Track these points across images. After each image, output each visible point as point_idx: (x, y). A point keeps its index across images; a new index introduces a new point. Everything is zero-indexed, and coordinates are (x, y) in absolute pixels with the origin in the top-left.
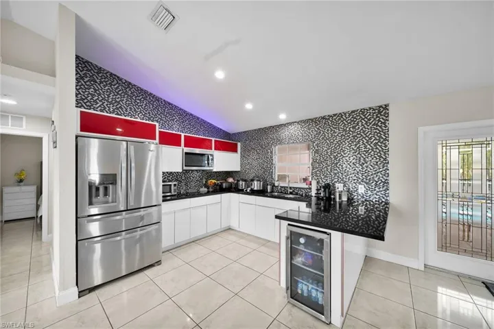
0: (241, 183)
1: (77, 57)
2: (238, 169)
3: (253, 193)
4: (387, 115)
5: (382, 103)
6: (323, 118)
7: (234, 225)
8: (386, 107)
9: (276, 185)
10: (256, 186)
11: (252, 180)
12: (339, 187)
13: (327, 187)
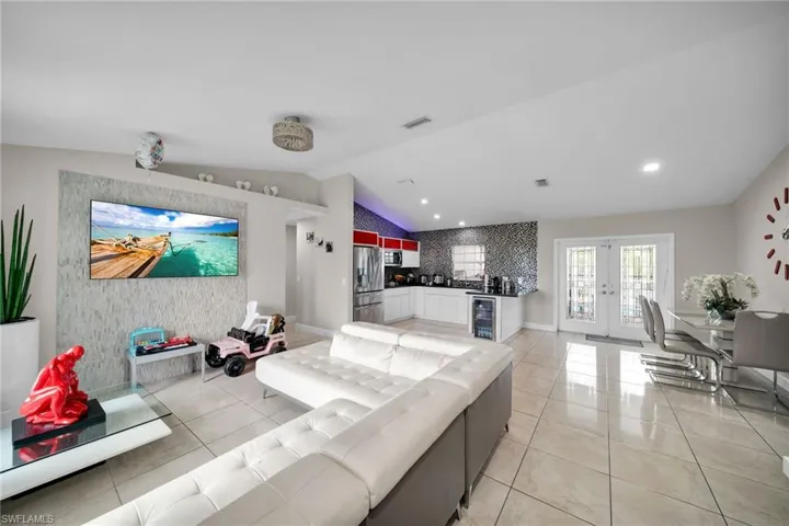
0: (423, 278)
1: (355, 203)
2: (418, 266)
3: (435, 285)
4: (536, 228)
5: (534, 220)
6: (494, 226)
7: (420, 313)
8: (536, 223)
9: (455, 278)
10: (438, 280)
11: (435, 275)
12: (505, 279)
13: (496, 279)
